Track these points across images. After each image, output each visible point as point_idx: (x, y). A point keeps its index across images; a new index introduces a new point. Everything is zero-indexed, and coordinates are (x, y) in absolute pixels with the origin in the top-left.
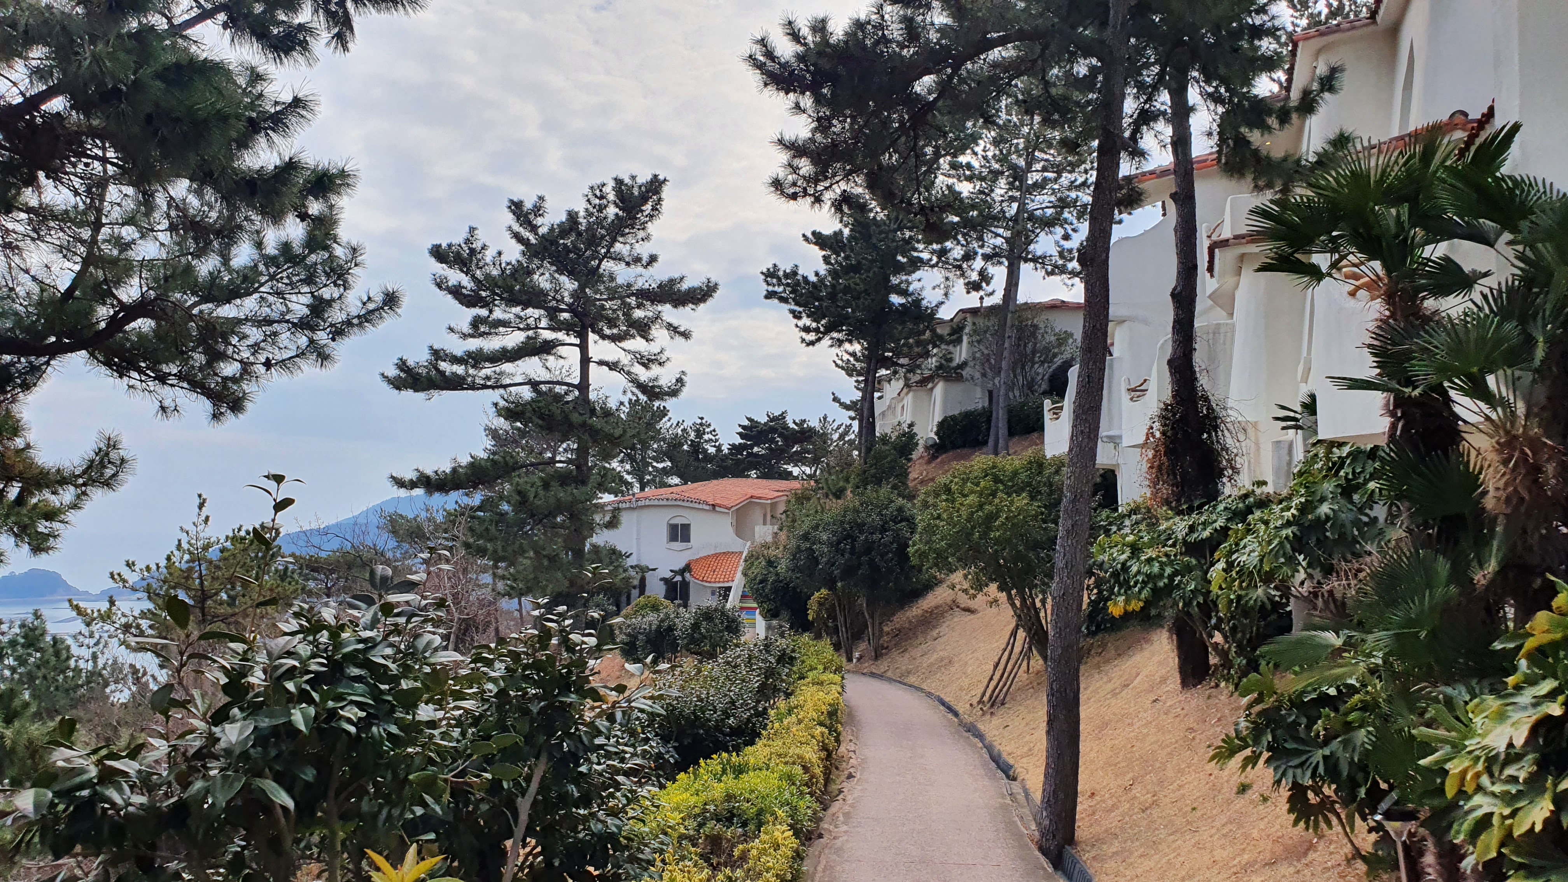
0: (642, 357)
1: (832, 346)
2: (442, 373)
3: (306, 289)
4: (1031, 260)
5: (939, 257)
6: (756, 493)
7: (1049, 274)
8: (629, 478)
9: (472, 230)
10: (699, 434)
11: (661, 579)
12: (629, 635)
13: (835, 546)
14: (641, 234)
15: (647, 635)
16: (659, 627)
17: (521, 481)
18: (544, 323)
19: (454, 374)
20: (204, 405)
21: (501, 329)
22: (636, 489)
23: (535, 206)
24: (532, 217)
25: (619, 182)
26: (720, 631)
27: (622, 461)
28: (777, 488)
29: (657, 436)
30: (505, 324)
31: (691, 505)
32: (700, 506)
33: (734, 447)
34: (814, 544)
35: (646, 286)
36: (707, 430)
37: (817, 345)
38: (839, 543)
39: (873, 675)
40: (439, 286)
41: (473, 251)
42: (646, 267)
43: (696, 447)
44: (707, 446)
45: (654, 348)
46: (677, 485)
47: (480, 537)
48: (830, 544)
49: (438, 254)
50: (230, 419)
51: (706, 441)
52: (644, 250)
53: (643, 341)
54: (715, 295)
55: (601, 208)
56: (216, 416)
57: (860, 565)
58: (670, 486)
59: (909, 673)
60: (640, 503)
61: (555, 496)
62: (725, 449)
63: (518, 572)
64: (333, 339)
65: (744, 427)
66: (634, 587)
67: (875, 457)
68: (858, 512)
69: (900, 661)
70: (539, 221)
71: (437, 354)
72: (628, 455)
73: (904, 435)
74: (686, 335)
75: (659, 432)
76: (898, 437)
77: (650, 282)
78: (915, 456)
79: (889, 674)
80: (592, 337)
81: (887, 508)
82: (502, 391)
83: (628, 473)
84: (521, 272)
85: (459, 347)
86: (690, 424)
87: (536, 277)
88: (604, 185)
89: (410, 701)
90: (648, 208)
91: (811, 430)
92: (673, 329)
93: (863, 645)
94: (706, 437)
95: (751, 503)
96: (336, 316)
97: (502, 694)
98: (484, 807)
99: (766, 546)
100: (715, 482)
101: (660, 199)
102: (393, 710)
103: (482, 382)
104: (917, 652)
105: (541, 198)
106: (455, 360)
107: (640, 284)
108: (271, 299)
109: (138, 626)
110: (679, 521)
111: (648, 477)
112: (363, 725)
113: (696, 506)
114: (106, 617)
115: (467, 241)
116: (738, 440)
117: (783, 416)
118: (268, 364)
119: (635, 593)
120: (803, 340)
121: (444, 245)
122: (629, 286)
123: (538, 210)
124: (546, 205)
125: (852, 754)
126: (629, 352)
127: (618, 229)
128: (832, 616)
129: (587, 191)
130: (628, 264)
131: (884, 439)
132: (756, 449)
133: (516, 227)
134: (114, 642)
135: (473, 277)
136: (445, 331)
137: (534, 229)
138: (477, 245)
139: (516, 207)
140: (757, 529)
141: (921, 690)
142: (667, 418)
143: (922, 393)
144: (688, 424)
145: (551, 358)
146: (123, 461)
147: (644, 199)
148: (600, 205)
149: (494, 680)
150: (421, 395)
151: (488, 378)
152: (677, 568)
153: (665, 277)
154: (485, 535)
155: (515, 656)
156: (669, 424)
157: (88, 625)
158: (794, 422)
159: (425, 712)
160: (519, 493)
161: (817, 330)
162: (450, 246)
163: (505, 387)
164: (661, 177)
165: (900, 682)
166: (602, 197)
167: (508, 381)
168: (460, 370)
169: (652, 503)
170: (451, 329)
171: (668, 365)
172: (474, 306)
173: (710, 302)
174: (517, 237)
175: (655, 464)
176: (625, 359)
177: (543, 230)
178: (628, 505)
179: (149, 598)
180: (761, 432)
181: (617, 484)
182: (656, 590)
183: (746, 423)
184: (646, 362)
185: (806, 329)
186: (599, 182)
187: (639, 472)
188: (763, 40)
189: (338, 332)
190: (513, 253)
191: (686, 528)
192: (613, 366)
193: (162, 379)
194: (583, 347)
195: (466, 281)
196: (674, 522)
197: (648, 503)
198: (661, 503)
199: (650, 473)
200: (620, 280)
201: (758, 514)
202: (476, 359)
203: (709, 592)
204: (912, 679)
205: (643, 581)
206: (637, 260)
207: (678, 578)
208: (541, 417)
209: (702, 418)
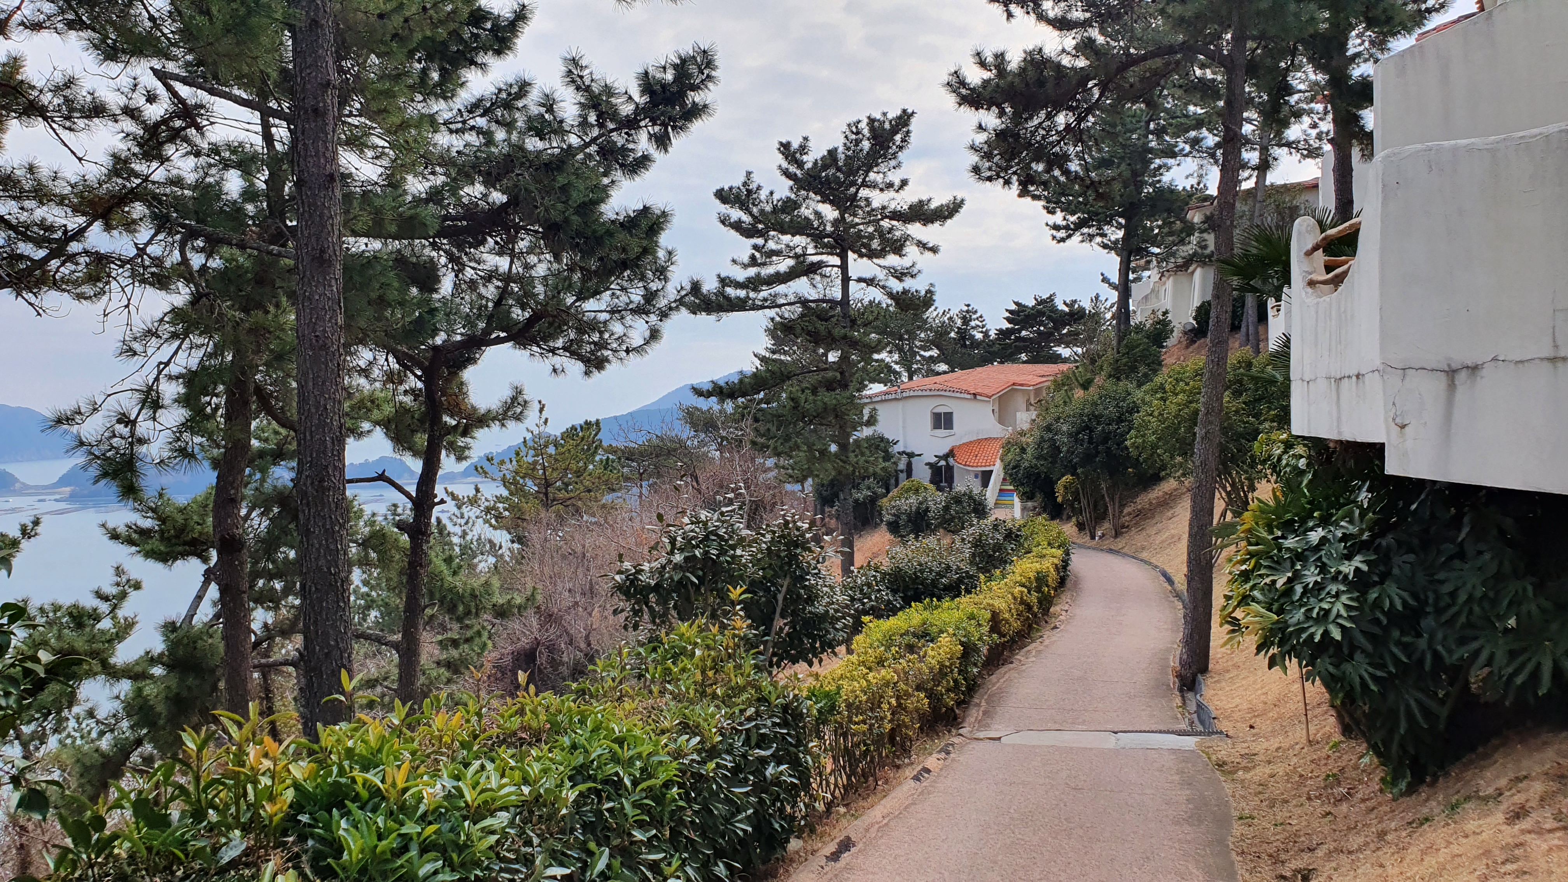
0: (896, 271)
1: (1082, 241)
2: (727, 298)
3: (641, 284)
4: (1284, 145)
5: (1192, 147)
6: (1019, 380)
7: (1304, 157)
8: (897, 368)
9: (749, 174)
10: (966, 321)
11: (927, 464)
12: (894, 515)
13: (1073, 436)
14: (893, 163)
15: (909, 515)
16: (918, 508)
17: (794, 390)
18: (811, 250)
19: (738, 298)
20: (579, 366)
21: (774, 258)
22: (905, 379)
23: (801, 146)
24: (798, 155)
25: (871, 121)
26: (968, 513)
27: (890, 352)
28: (1043, 373)
29: (923, 325)
30: (778, 253)
31: (953, 395)
32: (962, 396)
33: (1001, 332)
34: (1056, 434)
35: (898, 208)
36: (974, 317)
37: (1068, 242)
38: (1078, 433)
39: (1111, 551)
40: (723, 222)
41: (749, 192)
42: (897, 191)
43: (963, 334)
44: (974, 333)
45: (906, 262)
46: (945, 373)
47: (762, 436)
48: (1070, 435)
49: (722, 196)
50: (596, 375)
51: (973, 328)
52: (895, 177)
53: (897, 257)
54: (962, 211)
55: (858, 142)
56: (587, 373)
57: (1098, 453)
58: (938, 374)
59: (1143, 549)
60: (904, 394)
61: (822, 400)
62: (992, 334)
63: (795, 463)
64: (661, 320)
65: (1011, 312)
66: (902, 471)
67: (1127, 346)
68: (1097, 405)
69: (1135, 539)
70: (805, 158)
71: (724, 282)
72: (896, 346)
73: (1158, 323)
74: (934, 250)
75: (925, 321)
76: (1152, 325)
77: (902, 204)
78: (1169, 343)
79: (1125, 550)
80: (851, 256)
81: (1124, 400)
82: (777, 310)
83: (897, 363)
84: (789, 205)
85: (741, 275)
86: (957, 312)
87: (803, 209)
88: (859, 122)
89: (733, 547)
90: (898, 138)
91: (1082, 310)
92: (922, 245)
93: (1107, 525)
94: (973, 323)
95: (1013, 389)
96: (662, 303)
97: (769, 549)
98: (763, 599)
99: (1022, 433)
100: (979, 369)
101: (908, 132)
102: (727, 551)
103: (760, 303)
104: (1152, 531)
105: (806, 139)
106: (738, 285)
107: (892, 206)
108: (618, 293)
109: (497, 509)
110: (942, 410)
111: (915, 366)
112: (718, 556)
113: (958, 395)
114: (473, 501)
115: (745, 184)
116: (1006, 325)
117: (1051, 298)
118: (628, 351)
119: (902, 476)
120: (1054, 238)
121: (726, 188)
122: (884, 208)
123: (803, 149)
124: (810, 144)
125: (1064, 613)
126: (884, 267)
127: (871, 161)
128: (1077, 498)
129: (845, 128)
130: (882, 190)
131: (1139, 328)
132: (1024, 333)
133: (785, 165)
134: (480, 521)
135: (751, 214)
136: (729, 263)
137: (800, 165)
138: (753, 186)
139: (785, 148)
140: (1018, 414)
141: (1150, 564)
142: (933, 308)
143: (1182, 277)
144: (954, 312)
145: (818, 278)
146: (526, 402)
147: (894, 131)
148: (856, 140)
149: (765, 543)
150: (713, 317)
151: (765, 300)
152: (941, 454)
153: (914, 199)
154: (767, 434)
155: (774, 532)
156: (935, 313)
157: (459, 508)
158: (1065, 303)
159: (739, 552)
160: (792, 399)
161: (1067, 228)
162: (731, 188)
163: (780, 306)
164: (910, 111)
165: (1133, 557)
166: (857, 133)
167: (782, 301)
168: (742, 293)
169: (916, 393)
170: (734, 261)
171: (919, 277)
172: (752, 237)
173: (957, 217)
174: (786, 174)
175: (922, 353)
176: (881, 274)
177: (809, 165)
178: (894, 396)
179: (505, 486)
180: (1027, 316)
181: (885, 374)
182: (922, 474)
183: (1013, 307)
184: (900, 275)
185: (1056, 227)
186: (855, 120)
187: (907, 361)
188: (956, 72)
189: (664, 315)
190: (783, 189)
191: (949, 417)
192: (870, 282)
193: (553, 351)
194: (844, 267)
195: (746, 218)
196: (937, 410)
197: (912, 394)
198: (925, 393)
199: (917, 362)
200: (875, 204)
201: (1020, 401)
202: (753, 284)
203: (972, 476)
204: (1144, 555)
205: (909, 465)
206: (890, 185)
207: (943, 463)
208: (809, 333)
209: (968, 305)
